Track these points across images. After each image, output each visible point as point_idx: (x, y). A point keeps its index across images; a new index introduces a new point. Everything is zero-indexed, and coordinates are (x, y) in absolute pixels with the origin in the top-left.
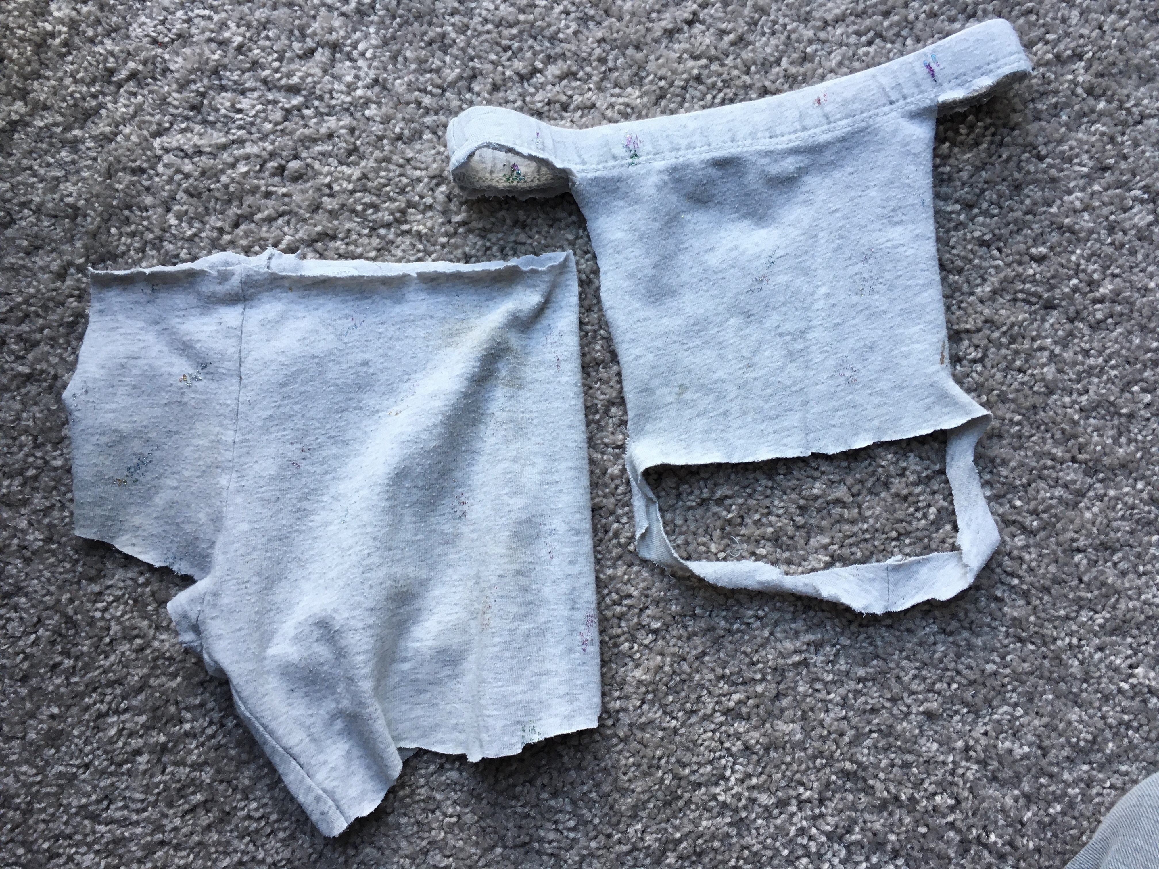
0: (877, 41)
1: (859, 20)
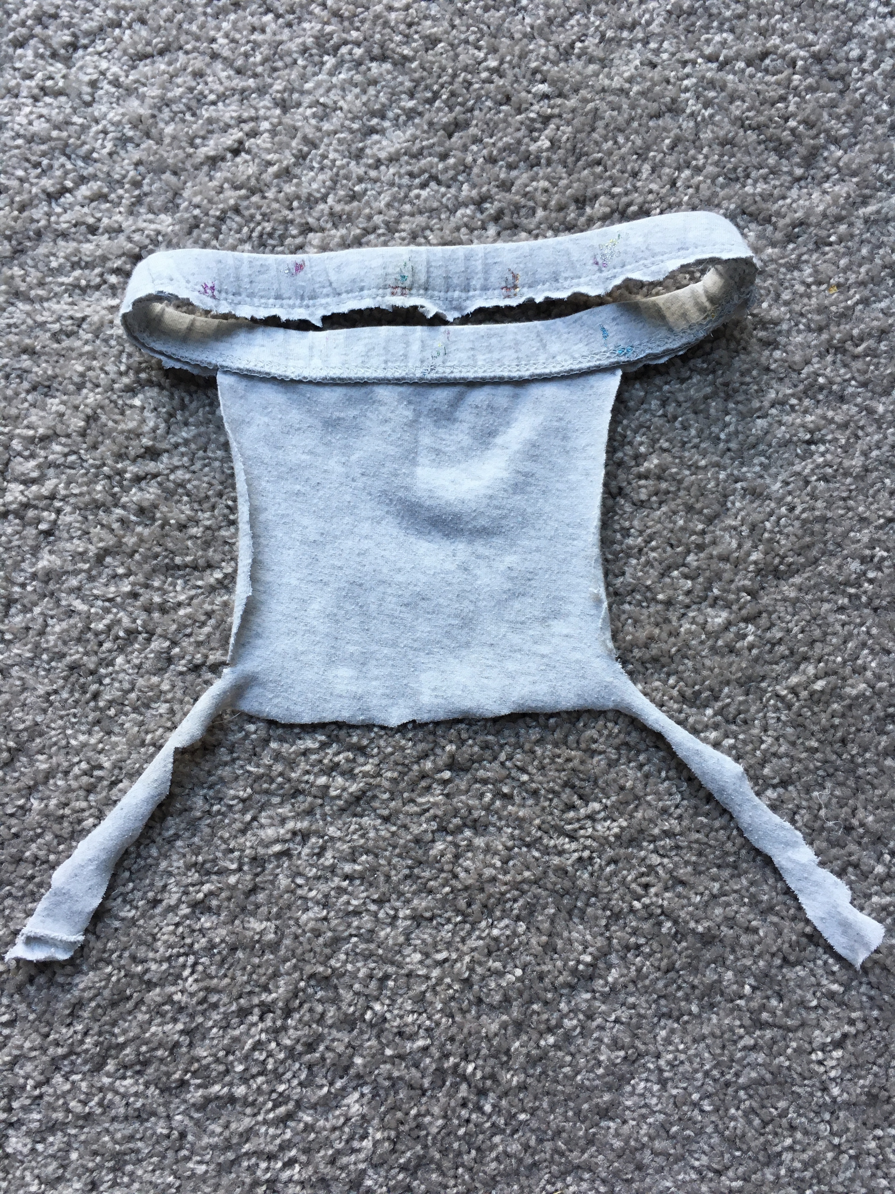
0: (433, 184)
1: (413, 161)
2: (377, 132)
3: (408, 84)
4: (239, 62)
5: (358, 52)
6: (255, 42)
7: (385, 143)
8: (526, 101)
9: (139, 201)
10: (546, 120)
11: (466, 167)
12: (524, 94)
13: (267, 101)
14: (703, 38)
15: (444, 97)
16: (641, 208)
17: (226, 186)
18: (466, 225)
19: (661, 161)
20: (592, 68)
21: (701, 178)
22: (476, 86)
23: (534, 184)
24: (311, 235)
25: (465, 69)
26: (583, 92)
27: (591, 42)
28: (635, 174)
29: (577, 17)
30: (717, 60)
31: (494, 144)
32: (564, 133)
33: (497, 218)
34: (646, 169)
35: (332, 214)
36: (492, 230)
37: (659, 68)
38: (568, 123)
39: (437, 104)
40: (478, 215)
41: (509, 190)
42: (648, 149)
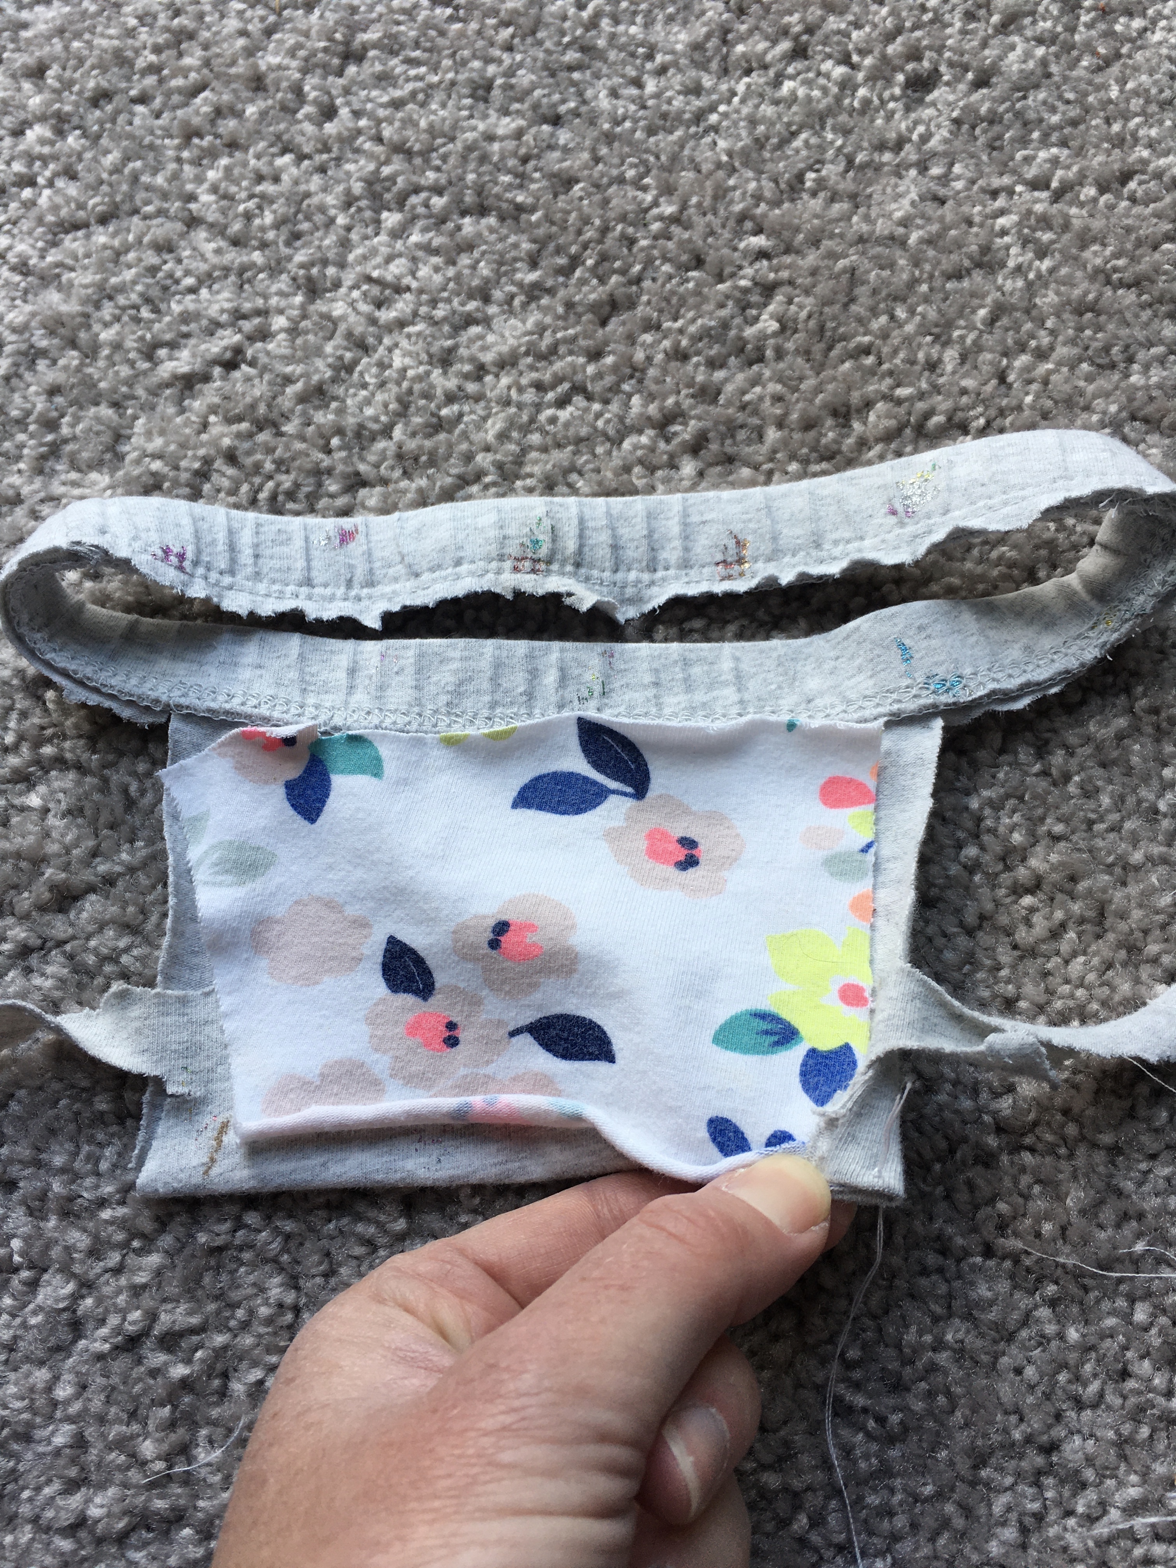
2: (477, 322)
3: (526, 246)
4: (236, 227)
5: (438, 202)
6: (263, 196)
7: (490, 338)
8: (731, 263)
9: (54, 451)
10: (768, 290)
11: (635, 369)
12: (725, 251)
13: (283, 283)
14: (1019, 156)
15: (590, 262)
16: (950, 419)
17: (212, 419)
18: (641, 462)
19: (975, 342)
20: (837, 208)
21: (1050, 366)
22: (644, 243)
23: (758, 389)
24: (363, 492)
25: (623, 218)
26: (826, 244)
27: (830, 171)
28: (933, 366)
29: (803, 136)
30: (1048, 187)
31: (681, 331)
32: (801, 307)
33: (696, 448)
34: (950, 356)
35: (400, 456)
36: (688, 468)
37: (950, 203)
38: (807, 292)
39: (578, 273)
40: (662, 445)
41: (714, 401)
42: (949, 325)
